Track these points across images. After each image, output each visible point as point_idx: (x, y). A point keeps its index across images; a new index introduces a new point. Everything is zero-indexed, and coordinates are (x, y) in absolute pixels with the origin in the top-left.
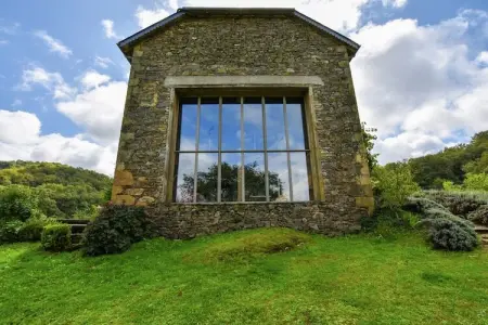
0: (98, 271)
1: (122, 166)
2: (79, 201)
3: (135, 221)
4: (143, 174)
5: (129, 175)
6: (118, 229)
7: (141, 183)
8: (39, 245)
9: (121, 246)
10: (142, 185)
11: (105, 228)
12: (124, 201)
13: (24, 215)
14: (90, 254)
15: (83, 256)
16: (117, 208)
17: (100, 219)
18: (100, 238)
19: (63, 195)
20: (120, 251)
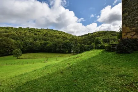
0: (122, 58)
1: (125, 26)
2: (109, 40)
3: (134, 44)
4: (134, 27)
5: (128, 28)
6: (127, 46)
7: (134, 30)
8: (105, 50)
9: (129, 51)
10: (134, 31)
11: (122, 46)
12: (127, 37)
13: (100, 43)
14: (119, 53)
15: (117, 53)
16: (125, 40)
17: (120, 43)
18: (121, 49)
19: (104, 38)
20: (129, 53)
